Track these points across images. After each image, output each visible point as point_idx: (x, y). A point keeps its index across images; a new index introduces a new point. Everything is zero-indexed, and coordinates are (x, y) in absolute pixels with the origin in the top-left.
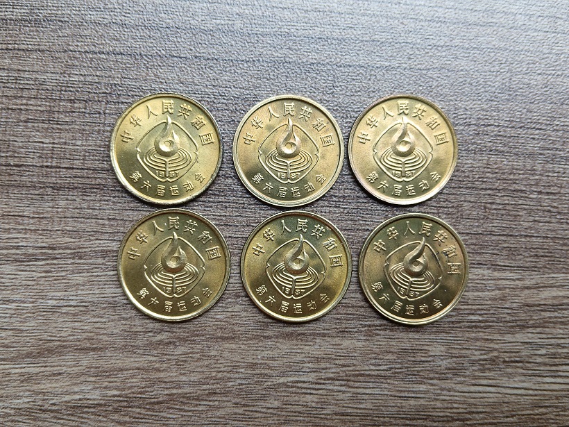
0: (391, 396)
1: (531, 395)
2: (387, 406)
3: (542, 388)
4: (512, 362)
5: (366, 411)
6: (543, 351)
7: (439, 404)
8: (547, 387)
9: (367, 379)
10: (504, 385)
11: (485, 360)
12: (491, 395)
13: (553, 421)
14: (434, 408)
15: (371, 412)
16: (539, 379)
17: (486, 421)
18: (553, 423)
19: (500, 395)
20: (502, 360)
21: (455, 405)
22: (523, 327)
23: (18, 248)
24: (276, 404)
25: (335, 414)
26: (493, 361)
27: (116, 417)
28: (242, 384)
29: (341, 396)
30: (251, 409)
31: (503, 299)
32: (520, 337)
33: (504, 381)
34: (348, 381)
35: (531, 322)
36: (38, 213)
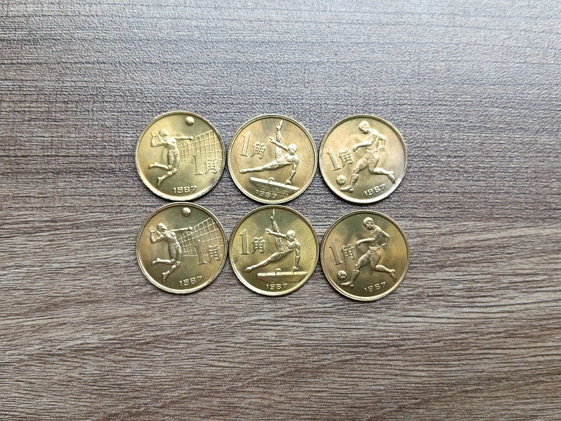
0: (336, 328)
1: (453, 323)
2: (334, 337)
3: (462, 317)
4: (435, 296)
5: (317, 342)
6: (460, 286)
7: (376, 334)
8: (466, 316)
9: (316, 315)
10: (429, 316)
11: (412, 295)
12: (419, 324)
13: (473, 345)
14: (372, 337)
15: (321, 342)
16: (459, 310)
17: (417, 346)
18: (474, 346)
19: (427, 324)
20: (426, 295)
21: (390, 334)
22: (442, 267)
23: (26, 222)
24: (243, 339)
25: (291, 345)
26: (419, 296)
27: (111, 357)
28: (214, 325)
29: (295, 330)
30: (222, 344)
31: (424, 244)
32: (440, 275)
33: (429, 312)
34: (301, 317)
35: (449, 262)
36: (42, 194)
